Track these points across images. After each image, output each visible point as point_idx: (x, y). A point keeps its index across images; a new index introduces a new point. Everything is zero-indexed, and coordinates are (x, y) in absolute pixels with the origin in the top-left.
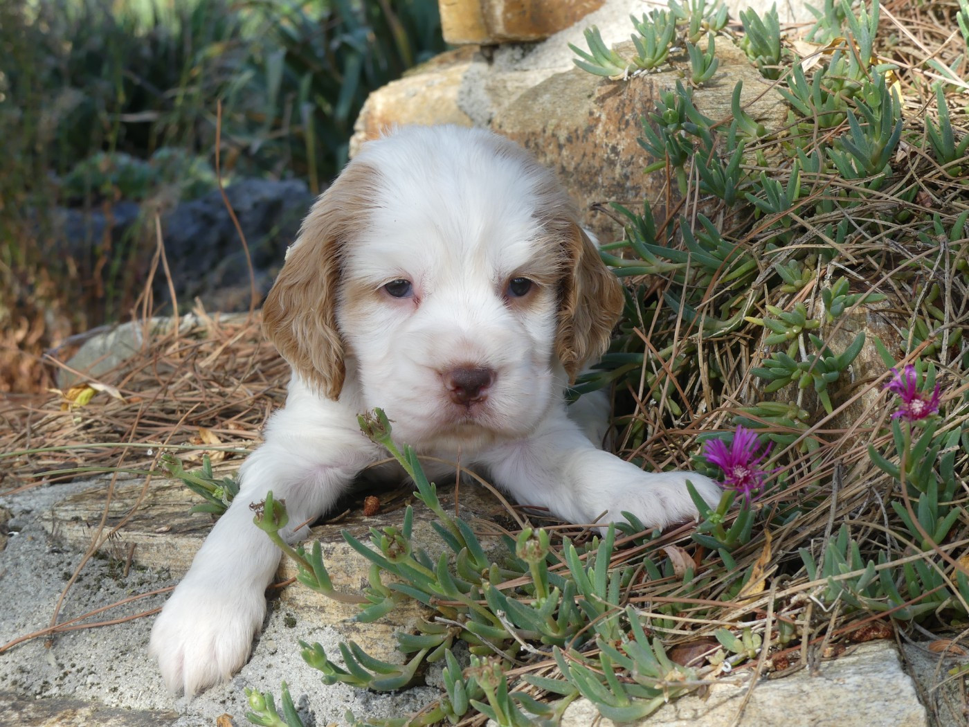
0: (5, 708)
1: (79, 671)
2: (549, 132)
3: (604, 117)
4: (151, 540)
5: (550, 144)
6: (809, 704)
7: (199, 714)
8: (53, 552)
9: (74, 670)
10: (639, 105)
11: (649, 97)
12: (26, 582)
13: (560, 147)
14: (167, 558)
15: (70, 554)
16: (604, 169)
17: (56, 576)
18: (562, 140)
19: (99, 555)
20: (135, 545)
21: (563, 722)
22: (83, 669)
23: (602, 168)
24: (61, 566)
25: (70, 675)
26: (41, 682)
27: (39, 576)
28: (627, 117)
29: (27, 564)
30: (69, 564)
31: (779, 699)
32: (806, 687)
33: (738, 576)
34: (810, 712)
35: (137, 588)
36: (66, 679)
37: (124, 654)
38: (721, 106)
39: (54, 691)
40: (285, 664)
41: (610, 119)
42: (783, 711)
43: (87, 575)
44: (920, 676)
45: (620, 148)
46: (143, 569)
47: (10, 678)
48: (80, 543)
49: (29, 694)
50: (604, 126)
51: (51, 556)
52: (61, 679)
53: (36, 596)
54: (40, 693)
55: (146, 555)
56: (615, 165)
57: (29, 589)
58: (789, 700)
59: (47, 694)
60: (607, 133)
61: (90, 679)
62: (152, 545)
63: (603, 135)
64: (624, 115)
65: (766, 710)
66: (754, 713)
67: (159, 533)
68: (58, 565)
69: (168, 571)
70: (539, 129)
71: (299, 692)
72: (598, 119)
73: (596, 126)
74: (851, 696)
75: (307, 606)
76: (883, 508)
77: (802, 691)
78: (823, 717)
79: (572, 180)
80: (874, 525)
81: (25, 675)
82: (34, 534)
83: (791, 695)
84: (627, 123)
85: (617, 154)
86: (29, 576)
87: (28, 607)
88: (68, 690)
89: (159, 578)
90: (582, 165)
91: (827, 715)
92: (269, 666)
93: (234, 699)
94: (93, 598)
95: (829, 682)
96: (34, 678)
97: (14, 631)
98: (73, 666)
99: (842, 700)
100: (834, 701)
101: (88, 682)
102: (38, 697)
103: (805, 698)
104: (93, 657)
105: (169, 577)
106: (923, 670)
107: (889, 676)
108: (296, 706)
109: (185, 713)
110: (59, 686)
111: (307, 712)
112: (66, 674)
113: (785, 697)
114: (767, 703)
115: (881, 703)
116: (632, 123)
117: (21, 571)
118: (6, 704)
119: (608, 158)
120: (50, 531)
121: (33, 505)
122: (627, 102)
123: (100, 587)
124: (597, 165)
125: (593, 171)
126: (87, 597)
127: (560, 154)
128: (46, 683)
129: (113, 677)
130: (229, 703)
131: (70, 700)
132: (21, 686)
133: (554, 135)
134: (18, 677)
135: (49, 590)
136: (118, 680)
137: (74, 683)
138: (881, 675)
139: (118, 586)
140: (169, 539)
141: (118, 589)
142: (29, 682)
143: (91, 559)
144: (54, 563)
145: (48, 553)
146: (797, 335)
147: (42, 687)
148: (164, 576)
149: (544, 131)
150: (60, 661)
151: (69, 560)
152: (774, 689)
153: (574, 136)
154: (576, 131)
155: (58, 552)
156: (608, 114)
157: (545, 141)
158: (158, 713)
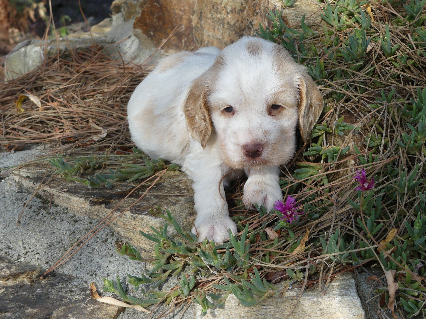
0: (3, 268)
1: (32, 251)
2: (223, 5)
3: (247, 7)
4: (60, 194)
5: (223, 10)
6: (321, 307)
7: (82, 279)
8: (19, 192)
9: (30, 250)
10: (262, 8)
11: (267, 6)
12: (9, 206)
13: (228, 13)
14: (67, 203)
15: (26, 194)
16: (246, 30)
17: (21, 205)
18: (229, 10)
19: (38, 196)
20: (54, 195)
21: (226, 302)
22: (34, 251)
23: (245, 29)
24: (23, 200)
25: (29, 253)
26: (17, 254)
27: (14, 204)
28: (257, 11)
29: (8, 197)
30: (26, 199)
31: (310, 304)
32: (320, 300)
33: (295, 241)
34: (321, 310)
35: (55, 216)
36: (27, 255)
37: (51, 246)
38: (297, 19)
39: (22, 259)
40: (116, 262)
41: (250, 10)
42: (311, 309)
43: (33, 206)
44: (363, 291)
45: (254, 23)
46: (57, 206)
47: (4, 251)
48: (30, 188)
49: (12, 259)
50: (247, 11)
51: (18, 194)
52: (25, 254)
53: (13, 213)
54: (17, 260)
55: (58, 200)
56: (251, 30)
57: (10, 209)
58: (313, 305)
59: (19, 260)
60: (248, 15)
61: (37, 256)
62: (61, 197)
63: (246, 15)
64: (256, 10)
65: (304, 307)
66: (300, 307)
67: (63, 191)
68: (21, 199)
69: (67, 209)
70: (219, 2)
71: (122, 275)
72: (245, 8)
73: (244, 10)
74: (337, 305)
75: (125, 236)
76: (353, 219)
77: (319, 302)
78: (326, 312)
79: (232, 29)
80: (349, 227)
81: (10, 250)
82: (10, 182)
83: (314, 303)
84: (257, 13)
85: (252, 25)
86: (10, 203)
87: (10, 218)
88: (28, 259)
89: (64, 212)
90: (237, 24)
91: (327, 311)
92: (110, 262)
93: (96, 274)
94: (37, 218)
95: (329, 299)
96: (14, 252)
97: (5, 228)
98: (30, 248)
99: (333, 306)
100: (330, 306)
101: (36, 257)
102: (16, 262)
103: (319, 304)
104: (38, 246)
105: (68, 212)
106: (364, 289)
107: (352, 298)
108: (121, 281)
109: (76, 277)
110: (25, 258)
111: (125, 284)
112: (27, 252)
113: (312, 303)
114: (305, 305)
115: (348, 308)
116: (259, 14)
117: (6, 200)
118: (4, 266)
119: (248, 25)
120: (17, 181)
121: (9, 165)
122: (258, 5)
123: (39, 213)
124: (243, 27)
125: (242, 29)
126: (34, 217)
127: (227, 16)
128: (19, 255)
129: (46, 256)
130: (94, 276)
131: (29, 264)
132: (9, 255)
133: (225, 7)
134: (7, 250)
135: (18, 211)
136: (48, 258)
137: (31, 256)
138: (349, 298)
139: (47, 213)
140: (67, 196)
141: (47, 215)
142: (12, 254)
143: (35, 198)
144: (20, 198)
145: (17, 193)
146: (323, 134)
147: (18, 257)
148: (66, 211)
149: (221, 4)
150: (24, 245)
151: (26, 197)
152: (308, 299)
153: (234, 10)
154: (235, 9)
155: (21, 192)
156: (249, 7)
157: (221, 8)
158: (65, 275)
